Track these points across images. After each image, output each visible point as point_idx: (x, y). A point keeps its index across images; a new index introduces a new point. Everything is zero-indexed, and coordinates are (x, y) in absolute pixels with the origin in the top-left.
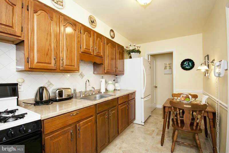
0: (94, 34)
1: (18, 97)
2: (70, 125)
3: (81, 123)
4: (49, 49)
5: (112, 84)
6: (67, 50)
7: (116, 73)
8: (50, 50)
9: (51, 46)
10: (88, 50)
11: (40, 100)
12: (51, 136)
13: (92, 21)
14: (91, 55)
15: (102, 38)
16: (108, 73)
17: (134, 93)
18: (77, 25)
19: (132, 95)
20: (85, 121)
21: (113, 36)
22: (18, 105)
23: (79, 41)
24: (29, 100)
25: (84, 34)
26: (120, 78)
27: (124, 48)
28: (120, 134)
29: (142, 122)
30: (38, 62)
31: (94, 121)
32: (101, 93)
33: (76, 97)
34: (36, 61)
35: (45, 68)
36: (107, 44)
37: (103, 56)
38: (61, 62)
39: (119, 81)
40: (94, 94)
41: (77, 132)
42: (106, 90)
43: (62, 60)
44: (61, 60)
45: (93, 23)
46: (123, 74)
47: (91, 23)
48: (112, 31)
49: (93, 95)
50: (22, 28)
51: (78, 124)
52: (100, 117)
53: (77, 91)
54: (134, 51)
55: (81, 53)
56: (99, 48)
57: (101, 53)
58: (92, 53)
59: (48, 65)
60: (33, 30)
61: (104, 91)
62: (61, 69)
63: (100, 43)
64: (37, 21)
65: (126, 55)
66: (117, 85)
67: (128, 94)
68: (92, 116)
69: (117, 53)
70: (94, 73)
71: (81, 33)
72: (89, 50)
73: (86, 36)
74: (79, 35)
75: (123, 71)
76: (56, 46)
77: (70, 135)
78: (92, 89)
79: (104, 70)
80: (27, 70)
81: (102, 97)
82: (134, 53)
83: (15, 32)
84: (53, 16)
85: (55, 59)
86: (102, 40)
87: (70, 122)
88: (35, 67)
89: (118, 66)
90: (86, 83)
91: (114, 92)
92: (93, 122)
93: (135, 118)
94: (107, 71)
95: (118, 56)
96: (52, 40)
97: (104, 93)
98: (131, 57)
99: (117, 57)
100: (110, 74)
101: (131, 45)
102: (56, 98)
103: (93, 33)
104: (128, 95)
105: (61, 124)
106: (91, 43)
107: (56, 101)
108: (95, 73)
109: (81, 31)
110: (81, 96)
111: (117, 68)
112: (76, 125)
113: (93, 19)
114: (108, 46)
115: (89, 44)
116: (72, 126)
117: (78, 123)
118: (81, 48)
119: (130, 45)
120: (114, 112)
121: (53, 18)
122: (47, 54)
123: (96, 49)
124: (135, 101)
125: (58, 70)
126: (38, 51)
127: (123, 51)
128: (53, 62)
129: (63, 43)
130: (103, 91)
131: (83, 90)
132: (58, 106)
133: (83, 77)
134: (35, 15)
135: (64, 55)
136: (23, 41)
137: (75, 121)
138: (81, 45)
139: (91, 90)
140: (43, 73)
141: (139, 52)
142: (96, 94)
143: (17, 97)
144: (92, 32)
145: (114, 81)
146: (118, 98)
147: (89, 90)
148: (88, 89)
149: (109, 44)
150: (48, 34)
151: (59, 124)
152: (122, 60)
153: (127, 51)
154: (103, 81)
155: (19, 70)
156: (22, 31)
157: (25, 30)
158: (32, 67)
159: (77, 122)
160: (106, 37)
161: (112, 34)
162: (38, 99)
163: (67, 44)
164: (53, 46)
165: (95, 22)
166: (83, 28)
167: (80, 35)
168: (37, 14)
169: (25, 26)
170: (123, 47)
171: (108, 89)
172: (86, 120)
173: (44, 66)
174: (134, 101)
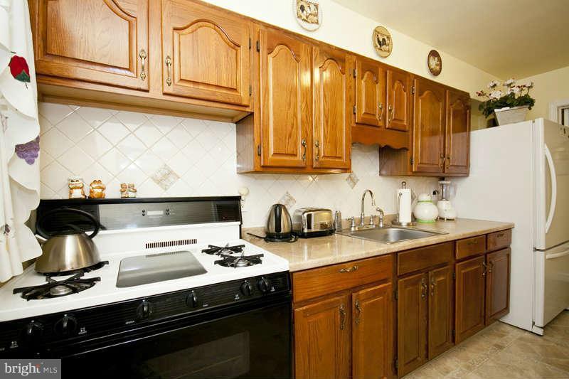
0: (386, 73)
1: (242, 223)
2: (338, 293)
3: (361, 292)
4: (293, 125)
5: (431, 201)
6: (327, 122)
7: (444, 172)
8: (295, 127)
9: (296, 118)
10: (372, 117)
11: (276, 231)
12: (304, 308)
13: (381, 40)
14: (379, 127)
15: (406, 81)
16: (420, 173)
17: (506, 232)
18: (346, 60)
19: (501, 238)
20: (369, 290)
21: (438, 68)
22: (241, 238)
23: (350, 96)
24: (256, 229)
25: (362, 78)
26: (455, 187)
27: (469, 98)
28: (458, 343)
29: (534, 323)
30: (275, 154)
31: (390, 292)
32: (400, 224)
33: (340, 232)
34: (272, 151)
35: (287, 165)
36: (421, 94)
37: (407, 128)
38: (315, 151)
39: (451, 193)
40: (381, 225)
41: (354, 312)
42: (414, 218)
43: (317, 146)
44: (314, 147)
45: (384, 46)
46: (467, 175)
47: (379, 46)
48: (434, 54)
49: (379, 228)
50: (250, 88)
51: (356, 294)
52: (406, 287)
53: (344, 217)
54: (508, 102)
55: (355, 125)
56: (399, 107)
57: (402, 121)
58: (381, 124)
59: (292, 158)
60: (267, 90)
61: (409, 220)
62: (314, 166)
63: (401, 94)
64: (274, 69)
65: (477, 118)
66: (443, 204)
67: (487, 235)
68: (384, 281)
69: (449, 114)
70: (381, 175)
71: (355, 77)
72: (374, 115)
73: (365, 81)
74: (350, 82)
75: (467, 166)
76: (305, 117)
77: (339, 316)
78: (378, 214)
79: (412, 164)
80: (258, 170)
81: (403, 236)
82: (508, 108)
83: (240, 98)
84: (299, 52)
85: (303, 145)
86: (405, 86)
87: (339, 287)
88: (271, 165)
89: (451, 152)
90: (363, 199)
91: (436, 226)
92: (388, 296)
93: (506, 309)
94: (418, 168)
95: (450, 123)
96: (299, 104)
97: (408, 224)
98: (494, 123)
99: (449, 126)
100: (423, 176)
101: (495, 85)
102: (303, 229)
103: (383, 71)
104: (485, 238)
105: (324, 287)
106: (378, 98)
107: (303, 236)
108: (384, 172)
109: (354, 73)
110: (353, 229)
111: (449, 158)
112: (351, 296)
113: (383, 35)
114: (422, 99)
115: (374, 101)
116: (344, 297)
117: (356, 292)
118: (355, 114)
119: (492, 84)
120: (442, 278)
121: (299, 56)
122: (290, 136)
123: (390, 111)
124: (509, 256)
125: (309, 168)
126: (275, 130)
127: (468, 108)
128: (300, 150)
129: (319, 107)
130: (405, 219)
131: (357, 215)
132: (306, 247)
133: (355, 184)
134: (270, 57)
135: (320, 134)
136: (252, 114)
137: (350, 286)
138: (356, 107)
139: (375, 217)
140: (296, 176)
141: (526, 103)
142: (386, 227)
143: (239, 223)
144: (380, 70)
145: (434, 193)
146: (454, 242)
147: (369, 216)
148: (367, 214)
149: (426, 92)
150: (291, 92)
151: (318, 286)
152: (465, 133)
153: (481, 105)
154: (406, 193)
155: (243, 171)
156: (250, 95)
157: (255, 91)
158: (265, 164)
159: (352, 288)
160: (416, 77)
161: (434, 62)
162: (273, 229)
163: (326, 109)
164: (299, 117)
165: (387, 42)
166: (360, 62)
167: (352, 83)
168: (272, 55)
169: (254, 84)
170: (468, 94)
171: (419, 215)
172: (372, 289)
173: (285, 161)
174: (505, 258)
